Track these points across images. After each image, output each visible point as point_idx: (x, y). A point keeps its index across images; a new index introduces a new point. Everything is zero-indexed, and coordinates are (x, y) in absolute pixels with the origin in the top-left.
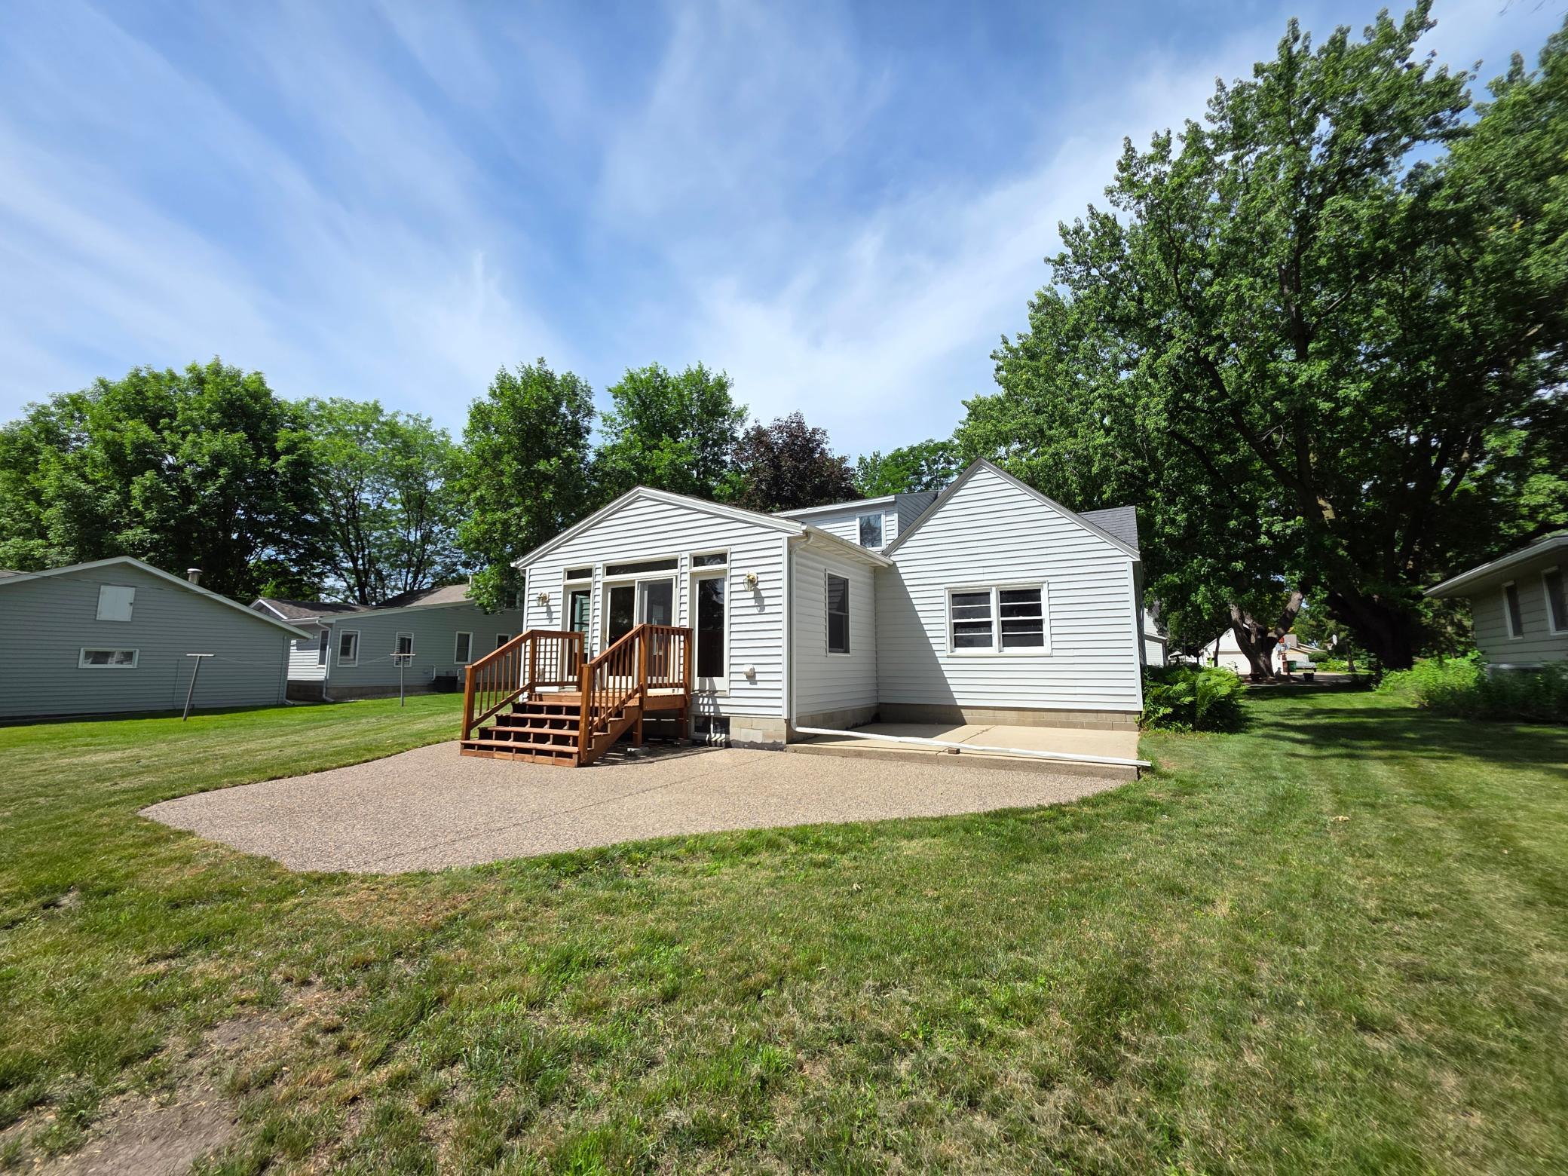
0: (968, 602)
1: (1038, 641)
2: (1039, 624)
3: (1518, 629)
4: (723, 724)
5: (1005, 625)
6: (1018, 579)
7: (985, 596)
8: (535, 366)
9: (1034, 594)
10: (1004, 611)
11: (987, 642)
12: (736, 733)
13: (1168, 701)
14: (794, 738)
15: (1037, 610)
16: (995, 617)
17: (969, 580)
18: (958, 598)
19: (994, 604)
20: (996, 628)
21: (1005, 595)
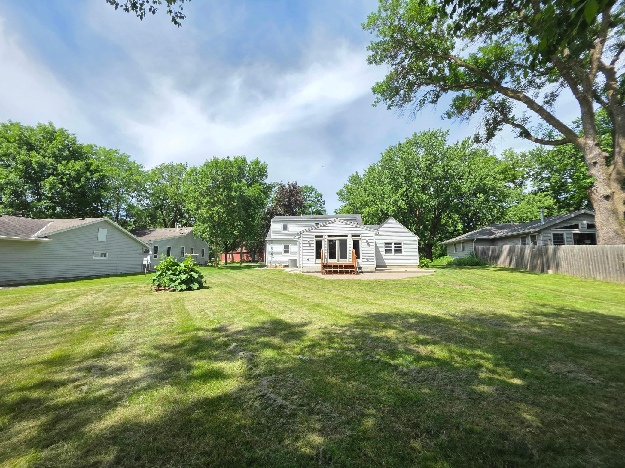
0: (388, 245)
1: (401, 253)
2: (401, 250)
3: (456, 251)
4: (360, 268)
5: (395, 250)
6: (398, 241)
7: (391, 244)
9: (400, 244)
10: (395, 247)
11: (391, 253)
12: (363, 270)
13: (423, 263)
14: (376, 270)
15: (401, 247)
16: (393, 248)
17: (388, 241)
18: (386, 244)
19: (393, 245)
20: (393, 250)
21: (395, 244)
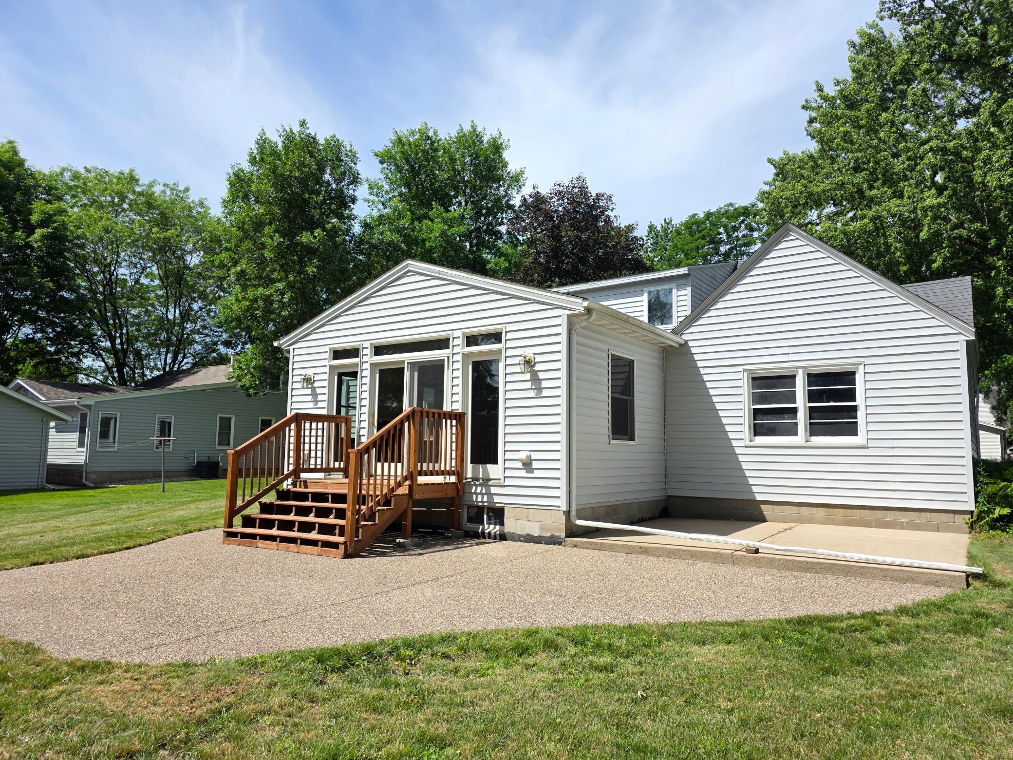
0: (770, 386)
1: (852, 430)
2: (853, 411)
4: (498, 515)
5: (812, 412)
6: (829, 360)
7: (789, 379)
8: (296, 129)
9: (848, 377)
10: (812, 396)
11: (792, 431)
12: (511, 525)
14: (573, 532)
15: (851, 395)
16: (801, 402)
18: (758, 381)
19: (801, 388)
20: (802, 418)
21: (814, 378)
